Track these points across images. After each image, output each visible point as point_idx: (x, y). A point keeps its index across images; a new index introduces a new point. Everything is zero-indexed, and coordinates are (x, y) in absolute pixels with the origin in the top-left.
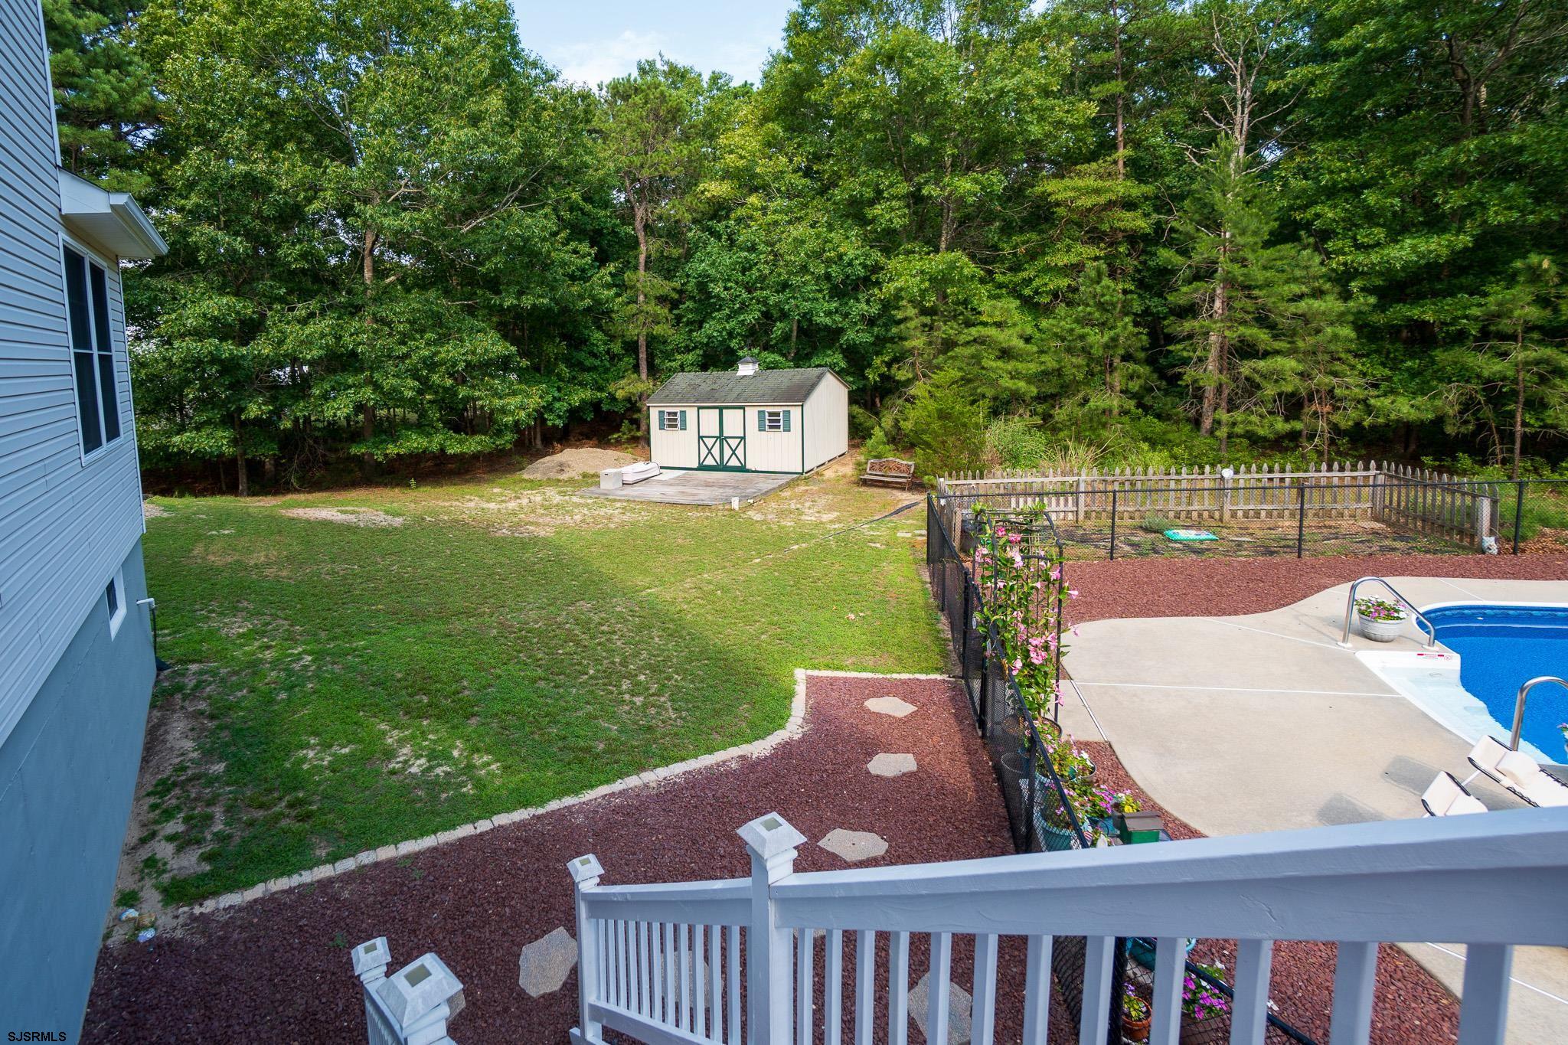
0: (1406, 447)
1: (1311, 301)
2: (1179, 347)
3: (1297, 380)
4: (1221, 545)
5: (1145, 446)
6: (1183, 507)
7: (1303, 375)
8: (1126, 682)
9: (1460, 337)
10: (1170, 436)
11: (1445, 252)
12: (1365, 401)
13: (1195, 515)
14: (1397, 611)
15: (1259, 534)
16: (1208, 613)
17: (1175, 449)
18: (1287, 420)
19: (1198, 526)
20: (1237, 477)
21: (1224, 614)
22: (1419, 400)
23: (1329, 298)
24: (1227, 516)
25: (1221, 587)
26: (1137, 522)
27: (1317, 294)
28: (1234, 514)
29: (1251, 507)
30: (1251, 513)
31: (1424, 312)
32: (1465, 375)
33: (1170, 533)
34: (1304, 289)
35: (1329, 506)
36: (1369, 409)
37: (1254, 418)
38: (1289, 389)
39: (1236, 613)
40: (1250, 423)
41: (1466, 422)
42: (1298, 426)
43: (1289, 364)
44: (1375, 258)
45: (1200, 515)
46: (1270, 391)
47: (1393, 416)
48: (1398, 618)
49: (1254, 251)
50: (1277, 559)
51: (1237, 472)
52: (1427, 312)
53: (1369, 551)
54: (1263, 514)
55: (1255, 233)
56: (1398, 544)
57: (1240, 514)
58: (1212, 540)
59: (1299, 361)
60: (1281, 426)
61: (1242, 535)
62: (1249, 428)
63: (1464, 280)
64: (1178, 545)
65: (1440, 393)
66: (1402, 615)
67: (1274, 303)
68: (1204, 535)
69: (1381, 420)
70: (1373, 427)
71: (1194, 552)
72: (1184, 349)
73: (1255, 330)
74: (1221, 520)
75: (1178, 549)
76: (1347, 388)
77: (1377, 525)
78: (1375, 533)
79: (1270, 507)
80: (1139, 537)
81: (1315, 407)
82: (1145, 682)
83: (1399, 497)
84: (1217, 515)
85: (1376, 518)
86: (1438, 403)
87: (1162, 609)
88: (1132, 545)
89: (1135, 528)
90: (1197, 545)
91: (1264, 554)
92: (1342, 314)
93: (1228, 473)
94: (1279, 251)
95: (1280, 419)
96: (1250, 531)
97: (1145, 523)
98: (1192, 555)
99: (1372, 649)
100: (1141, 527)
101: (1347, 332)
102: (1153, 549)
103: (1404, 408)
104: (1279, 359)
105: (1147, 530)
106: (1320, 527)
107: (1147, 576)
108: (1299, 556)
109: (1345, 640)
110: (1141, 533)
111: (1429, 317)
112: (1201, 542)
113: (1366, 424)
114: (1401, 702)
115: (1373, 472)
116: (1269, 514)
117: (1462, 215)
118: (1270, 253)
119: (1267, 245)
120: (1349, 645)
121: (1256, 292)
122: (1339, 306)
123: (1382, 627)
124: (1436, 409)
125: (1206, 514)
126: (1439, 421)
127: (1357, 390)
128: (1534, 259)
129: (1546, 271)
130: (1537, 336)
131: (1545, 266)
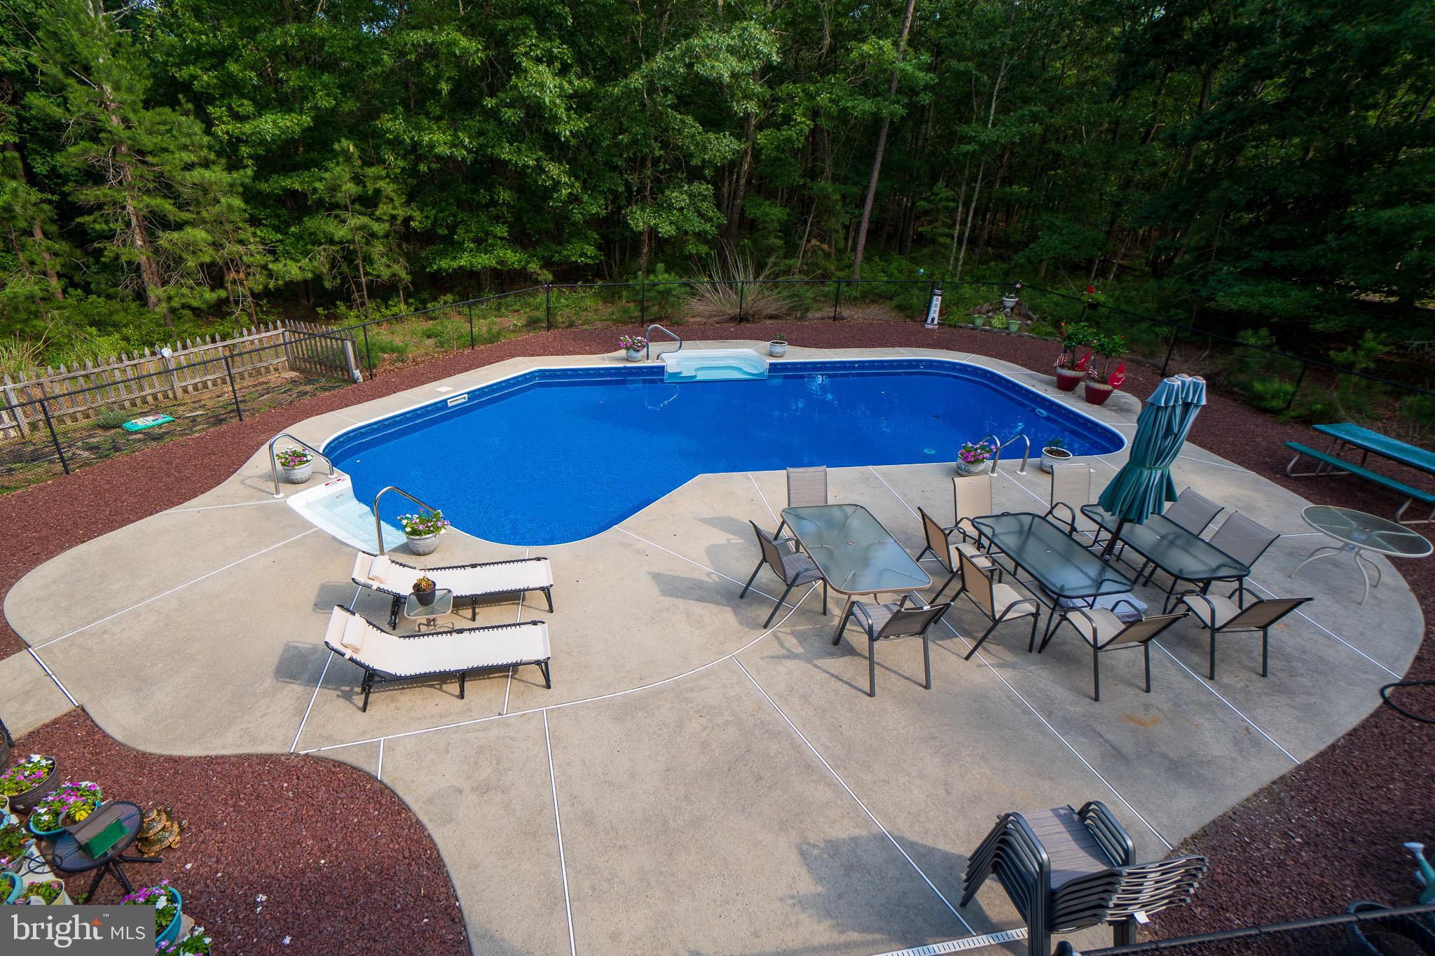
0: (308, 301)
1: (202, 171)
2: (87, 219)
3: (211, 251)
4: (178, 425)
5: (93, 330)
6: (136, 394)
7: (217, 246)
8: (94, 621)
10: (116, 318)
11: (297, 129)
12: (265, 267)
13: (150, 399)
14: (305, 456)
15: (210, 404)
16: (170, 504)
17: (124, 330)
18: (213, 289)
19: (155, 410)
20: (176, 354)
21: (185, 500)
22: (303, 262)
23: (217, 168)
24: (180, 393)
25: (180, 472)
26: (93, 420)
27: (206, 164)
28: (185, 391)
29: (198, 380)
30: (200, 386)
31: (293, 183)
32: (329, 238)
33: (127, 425)
34: (194, 158)
35: (258, 365)
36: (270, 275)
37: (185, 290)
38: (207, 259)
39: (194, 495)
40: (183, 295)
41: (335, 278)
42: (223, 294)
43: (199, 235)
44: (248, 128)
45: (156, 398)
46: (191, 263)
47: (287, 279)
48: (307, 461)
49: (135, 111)
50: (224, 427)
51: (175, 350)
52: (294, 183)
53: (290, 399)
54: (210, 384)
55: (130, 90)
56: (308, 388)
57: (190, 388)
58: (169, 422)
59: (208, 231)
60: (210, 296)
61: (196, 409)
62: (183, 301)
63: (315, 156)
64: (139, 436)
65: (315, 255)
66: (309, 458)
67: (169, 171)
68: (163, 419)
69: (280, 282)
70: (277, 289)
71: (154, 439)
72: (95, 221)
73: (159, 201)
74: (175, 397)
75: (140, 440)
76: (252, 255)
77: (294, 374)
78: (293, 382)
79: (213, 377)
80: (99, 438)
81: (233, 275)
82: (114, 611)
83: (304, 348)
84: (171, 395)
85: (292, 369)
86: (316, 263)
87: (127, 515)
88: (91, 448)
89: (93, 428)
90: (157, 431)
91: (214, 424)
92: (232, 185)
93: (167, 352)
94: (159, 114)
95: (207, 289)
96: (203, 402)
97: (101, 419)
98: (153, 443)
99: (297, 492)
100: (99, 426)
101: (237, 202)
102: (114, 447)
103: (293, 270)
104: (189, 229)
105: (106, 427)
106: (256, 385)
107: (108, 482)
108: (241, 420)
109: (278, 492)
110: (99, 431)
111: (297, 186)
112: (160, 426)
113: (271, 286)
114: (320, 534)
115: (281, 330)
116: (215, 383)
117: (300, 97)
118: (149, 115)
119: (147, 105)
120: (281, 495)
121: (149, 159)
122: (226, 178)
123: (301, 472)
124: (315, 269)
125: (160, 396)
126: (318, 278)
127: (258, 257)
128: (345, 143)
129: (352, 154)
130: (357, 206)
131: (351, 150)
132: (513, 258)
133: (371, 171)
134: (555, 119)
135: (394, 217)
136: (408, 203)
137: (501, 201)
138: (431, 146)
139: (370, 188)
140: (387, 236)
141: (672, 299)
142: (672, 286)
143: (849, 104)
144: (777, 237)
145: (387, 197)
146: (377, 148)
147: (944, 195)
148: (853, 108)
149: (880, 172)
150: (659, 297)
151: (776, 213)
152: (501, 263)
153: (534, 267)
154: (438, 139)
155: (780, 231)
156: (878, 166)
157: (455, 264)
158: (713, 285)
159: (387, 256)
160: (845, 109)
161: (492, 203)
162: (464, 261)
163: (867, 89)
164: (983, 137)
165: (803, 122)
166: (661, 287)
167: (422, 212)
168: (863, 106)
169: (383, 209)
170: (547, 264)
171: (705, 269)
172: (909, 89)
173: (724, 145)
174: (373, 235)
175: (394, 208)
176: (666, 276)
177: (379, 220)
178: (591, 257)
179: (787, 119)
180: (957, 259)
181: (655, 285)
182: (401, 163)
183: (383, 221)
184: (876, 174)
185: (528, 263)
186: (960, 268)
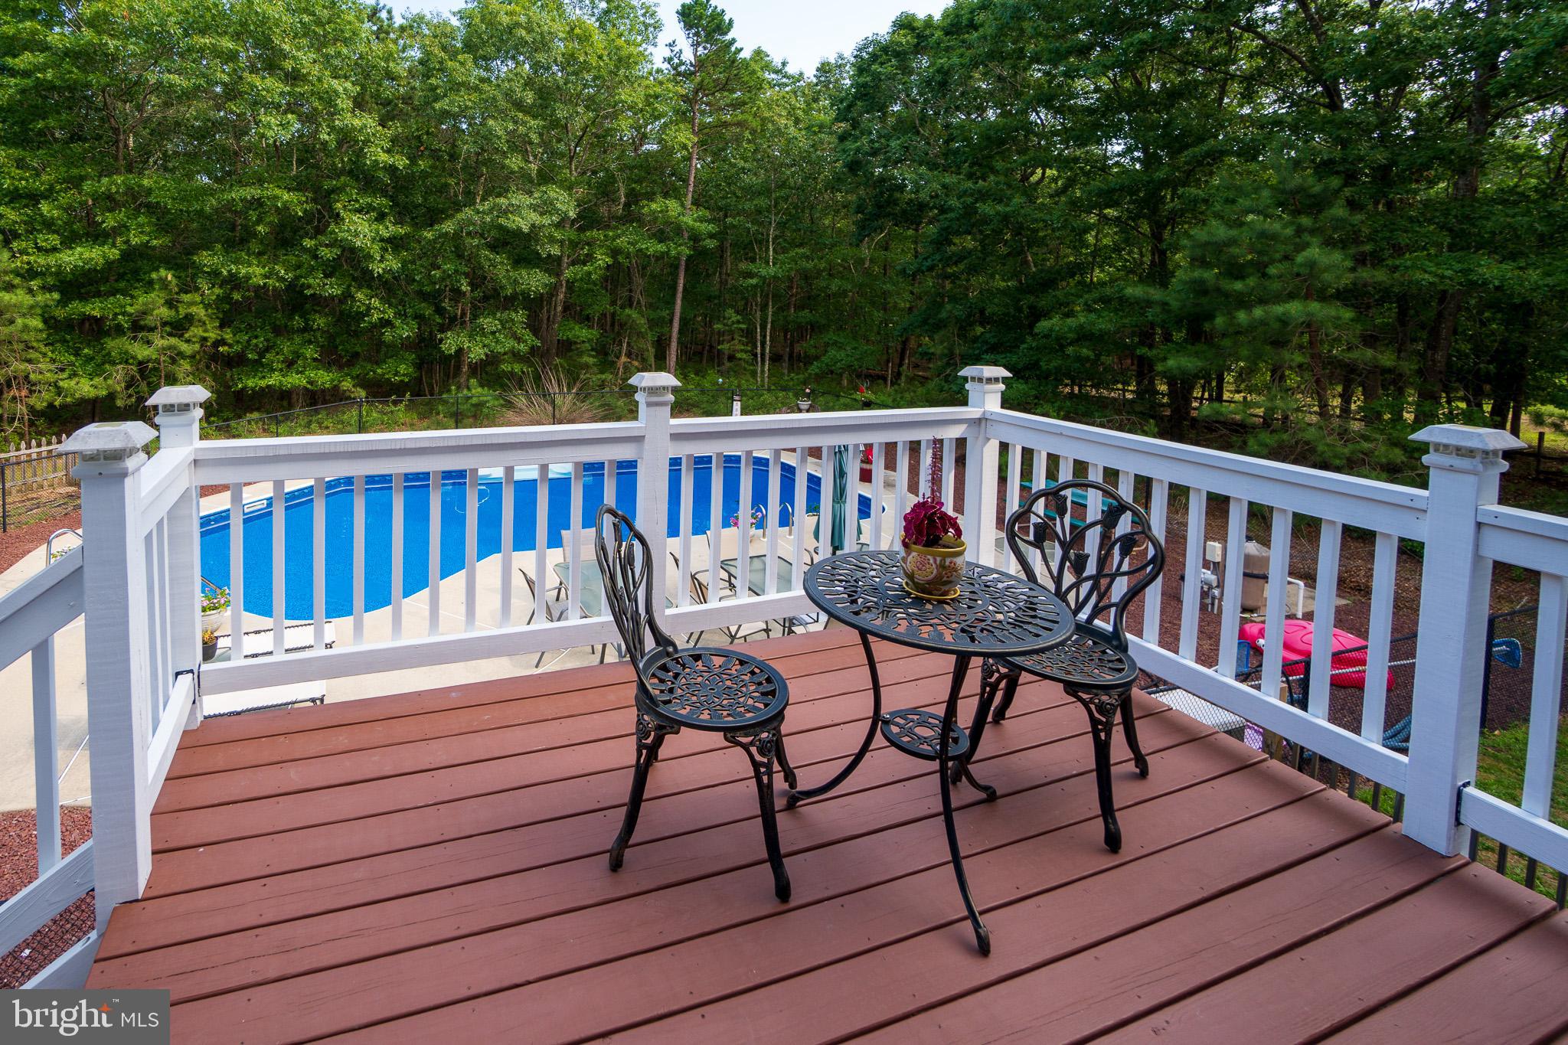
9: (119, 330)
11: (102, 260)
12: (55, 384)
22: (97, 380)
23: (18, 291)
27: (9, 287)
31: (93, 309)
32: (126, 359)
35: (30, 480)
36: (59, 391)
41: (130, 396)
44: (53, 260)
47: (78, 394)
52: (95, 309)
63: (122, 285)
65: (110, 375)
76: (41, 373)
81: (14, 392)
86: (110, 382)
92: (31, 307)
101: (36, 323)
103: (85, 387)
106: (23, 501)
108: (5, 531)
111: (97, 313)
113: (56, 403)
117: (116, 232)
124: (109, 386)
126: (111, 396)
127: (48, 375)
128: (163, 272)
129: (170, 282)
130: (168, 329)
131: (169, 278)
132: (324, 378)
133: (186, 298)
134: (369, 257)
135: (205, 339)
136: (222, 327)
137: (315, 327)
138: (248, 277)
139: (182, 311)
140: (193, 357)
141: (485, 410)
142: (485, 399)
143: (644, 246)
144: (590, 356)
145: (199, 321)
146: (194, 277)
147: (734, 319)
148: (647, 249)
149: (684, 298)
150: (473, 409)
151: (583, 333)
152: (311, 383)
153: (347, 385)
154: (255, 272)
155: (592, 350)
156: (679, 295)
157: (263, 383)
158: (529, 398)
159: (193, 374)
160: (640, 250)
161: (306, 329)
162: (274, 380)
163: (661, 236)
164: (763, 272)
165: (602, 259)
166: (474, 400)
167: (234, 335)
168: (654, 247)
169: (196, 331)
170: (362, 382)
171: (521, 385)
172: (695, 238)
173: (535, 280)
174: (181, 354)
175: (206, 331)
176: (479, 390)
177: (188, 341)
178: (404, 375)
179: (589, 258)
180: (763, 371)
181: (469, 398)
182: (217, 291)
183: (194, 343)
184: (679, 302)
185: (340, 382)
186: (766, 380)
